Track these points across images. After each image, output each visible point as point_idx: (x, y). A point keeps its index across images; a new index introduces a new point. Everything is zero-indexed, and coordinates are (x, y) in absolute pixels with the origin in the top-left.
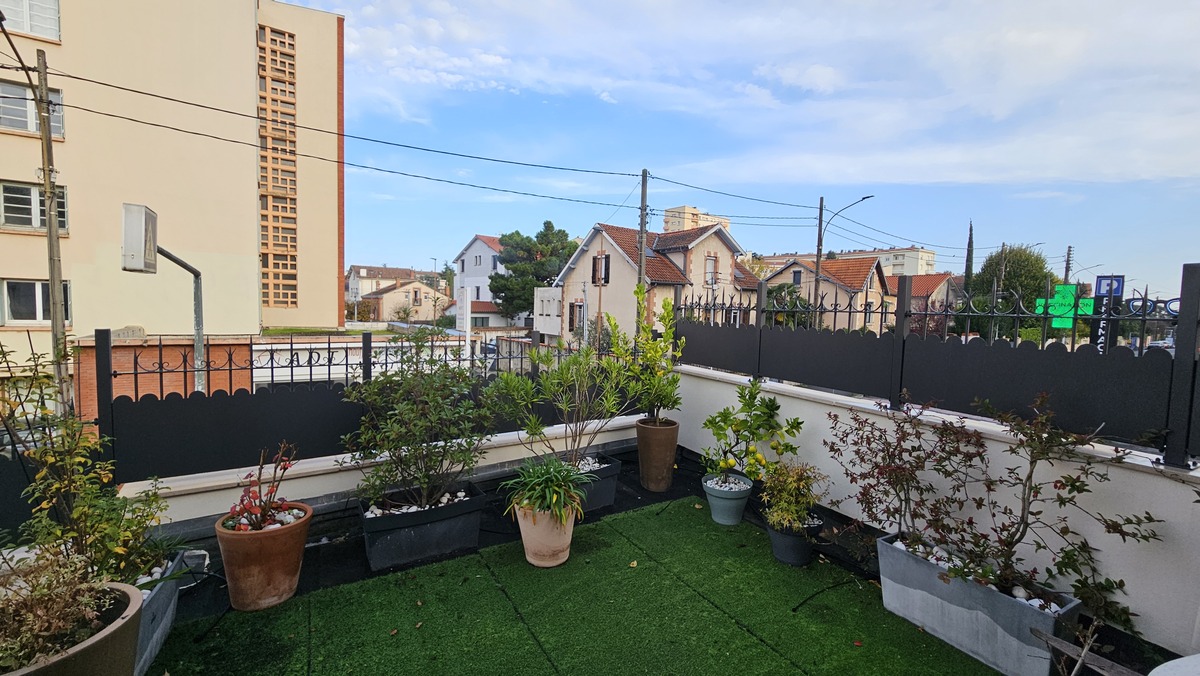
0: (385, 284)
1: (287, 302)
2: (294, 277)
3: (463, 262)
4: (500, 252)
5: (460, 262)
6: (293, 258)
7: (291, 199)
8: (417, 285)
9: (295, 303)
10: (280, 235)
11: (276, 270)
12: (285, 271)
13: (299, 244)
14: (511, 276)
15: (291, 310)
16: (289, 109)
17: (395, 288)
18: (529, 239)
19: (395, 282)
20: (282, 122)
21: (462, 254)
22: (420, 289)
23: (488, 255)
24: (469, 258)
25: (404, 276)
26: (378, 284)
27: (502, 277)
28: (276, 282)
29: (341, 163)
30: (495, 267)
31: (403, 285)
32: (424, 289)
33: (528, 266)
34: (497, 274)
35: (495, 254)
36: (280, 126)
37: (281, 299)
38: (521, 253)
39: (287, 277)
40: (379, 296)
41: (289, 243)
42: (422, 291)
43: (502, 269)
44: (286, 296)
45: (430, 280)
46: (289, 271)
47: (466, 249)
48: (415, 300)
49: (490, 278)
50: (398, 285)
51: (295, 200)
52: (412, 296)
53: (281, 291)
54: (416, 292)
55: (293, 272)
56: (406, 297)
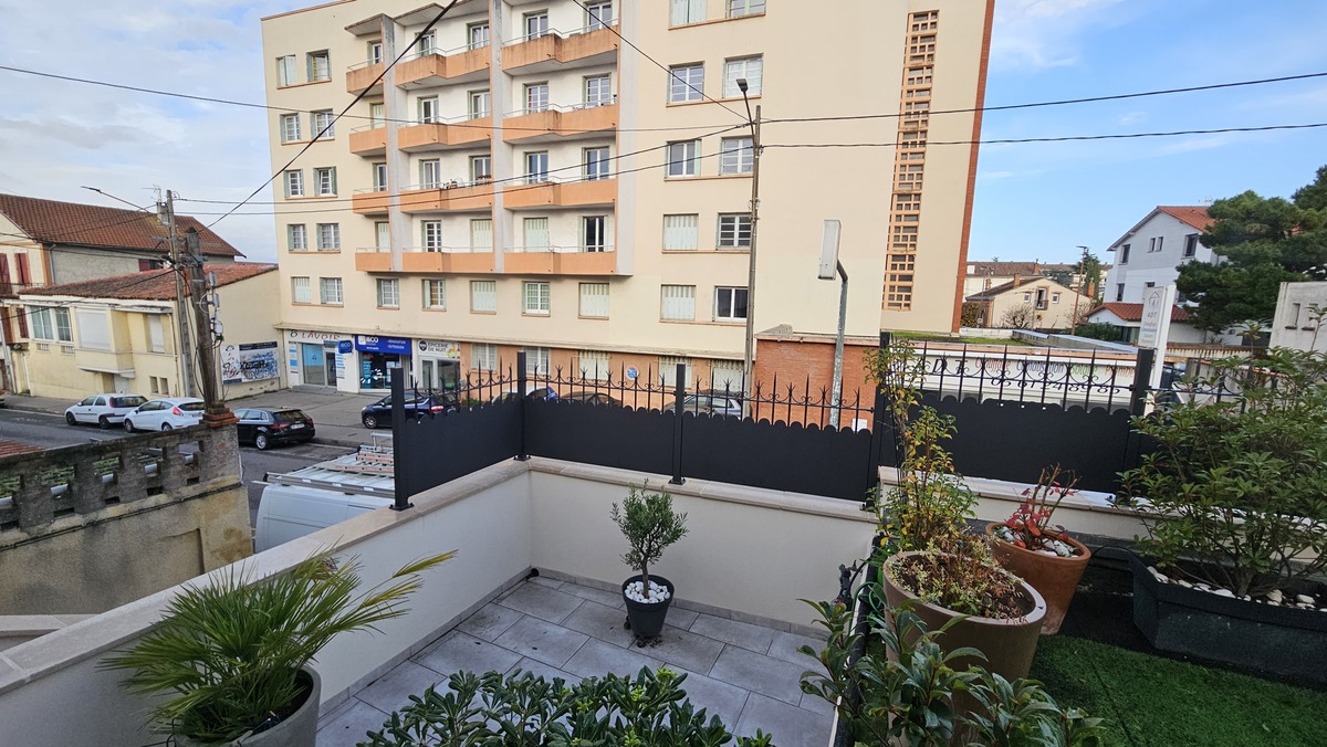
0: (996, 282)
1: (900, 305)
2: (910, 278)
3: (1127, 248)
4: (1208, 228)
5: (1120, 250)
6: (912, 258)
7: (916, 195)
8: (1043, 282)
9: (908, 305)
10: (901, 234)
11: (894, 272)
12: (902, 272)
13: (919, 243)
14: (1224, 265)
15: (903, 313)
16: (924, 97)
17: (1011, 288)
18: (1277, 203)
19: (1011, 280)
20: (915, 113)
21: (1128, 236)
22: (1047, 288)
23: (1177, 234)
24: (1139, 244)
25: (1026, 271)
26: (988, 283)
27: (1206, 266)
28: (893, 283)
29: (975, 143)
30: (1190, 251)
31: (1023, 283)
32: (1054, 287)
33: (1269, 248)
34: (1194, 263)
35: (1192, 231)
36: (913, 118)
37: (895, 301)
38: (1254, 227)
39: (903, 278)
40: (990, 298)
41: (909, 243)
42: (1051, 290)
43: (1204, 255)
44: (900, 297)
45: (1061, 275)
46: (907, 272)
47: (1136, 230)
48: (1039, 302)
49: (1179, 269)
50: (1017, 283)
51: (919, 195)
52: (1034, 297)
53: (896, 293)
54: (1041, 292)
55: (910, 272)
56: (1026, 298)
